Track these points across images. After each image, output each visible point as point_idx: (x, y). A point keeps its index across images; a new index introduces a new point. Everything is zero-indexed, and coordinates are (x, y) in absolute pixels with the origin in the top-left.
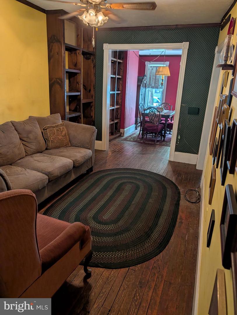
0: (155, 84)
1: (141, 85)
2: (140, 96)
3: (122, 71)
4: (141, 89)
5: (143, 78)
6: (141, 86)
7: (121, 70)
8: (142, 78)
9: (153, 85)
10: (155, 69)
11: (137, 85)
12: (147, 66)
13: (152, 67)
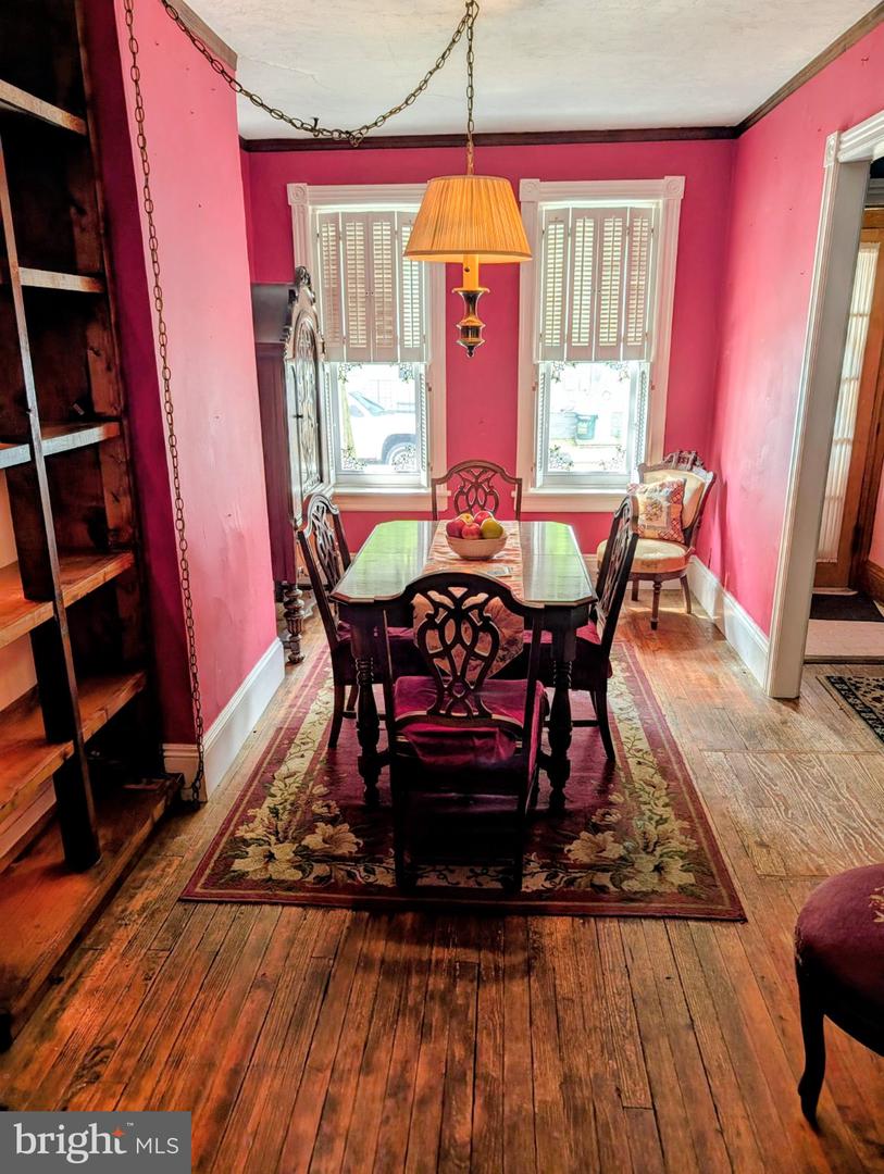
0: (370, 330)
1: (282, 348)
2: (292, 422)
3: (84, 221)
4: (289, 372)
5: (292, 296)
6: (289, 353)
7: (82, 212)
8: (284, 293)
9: (359, 339)
10: (356, 232)
11: (256, 344)
12: (304, 212)
13: (334, 218)
